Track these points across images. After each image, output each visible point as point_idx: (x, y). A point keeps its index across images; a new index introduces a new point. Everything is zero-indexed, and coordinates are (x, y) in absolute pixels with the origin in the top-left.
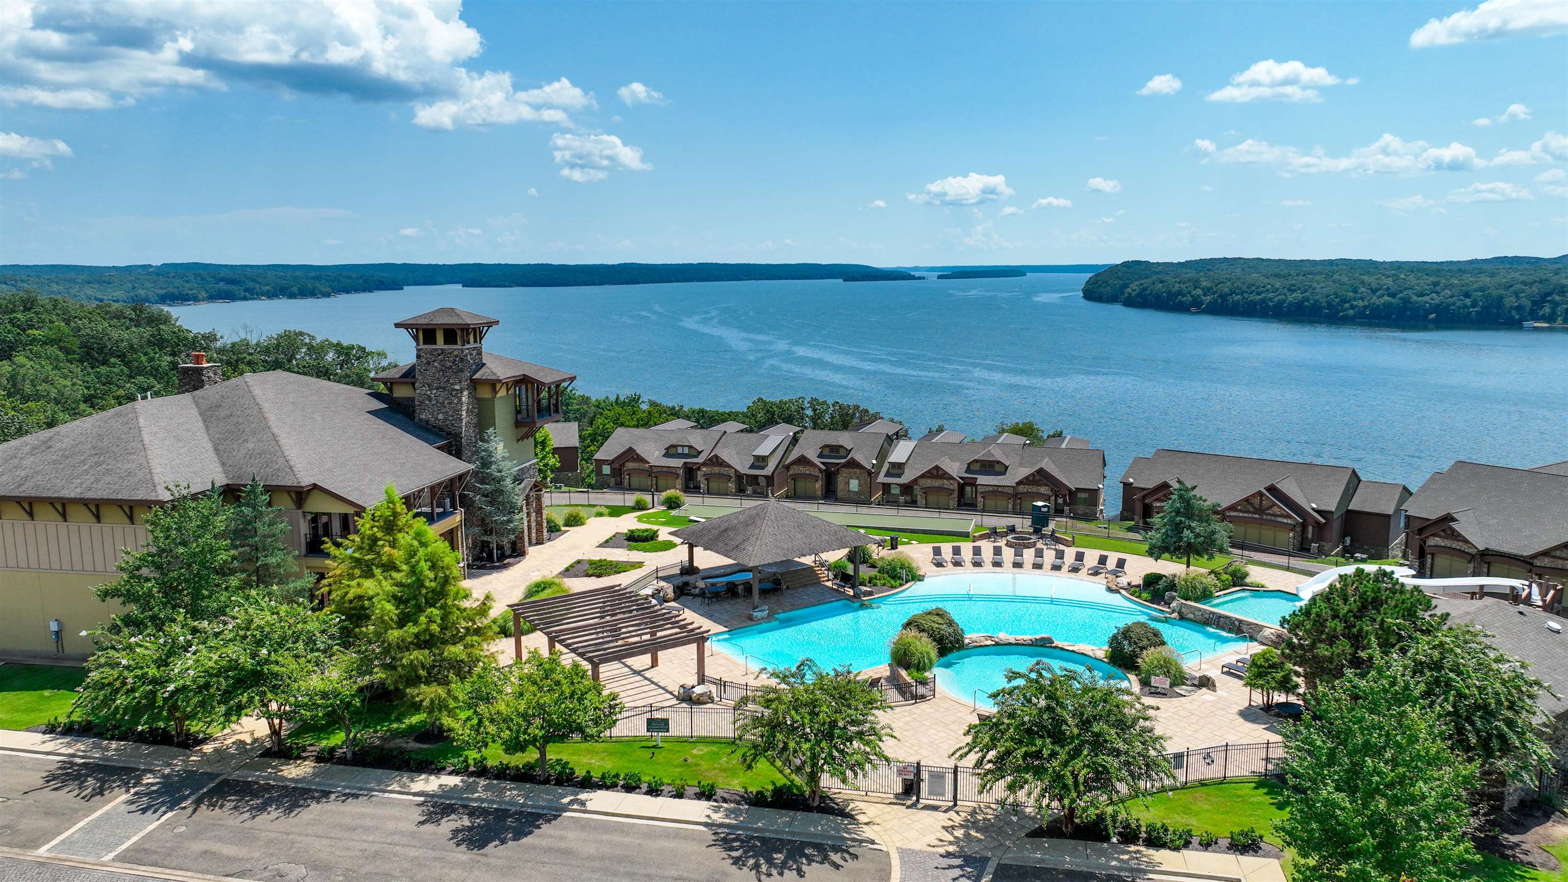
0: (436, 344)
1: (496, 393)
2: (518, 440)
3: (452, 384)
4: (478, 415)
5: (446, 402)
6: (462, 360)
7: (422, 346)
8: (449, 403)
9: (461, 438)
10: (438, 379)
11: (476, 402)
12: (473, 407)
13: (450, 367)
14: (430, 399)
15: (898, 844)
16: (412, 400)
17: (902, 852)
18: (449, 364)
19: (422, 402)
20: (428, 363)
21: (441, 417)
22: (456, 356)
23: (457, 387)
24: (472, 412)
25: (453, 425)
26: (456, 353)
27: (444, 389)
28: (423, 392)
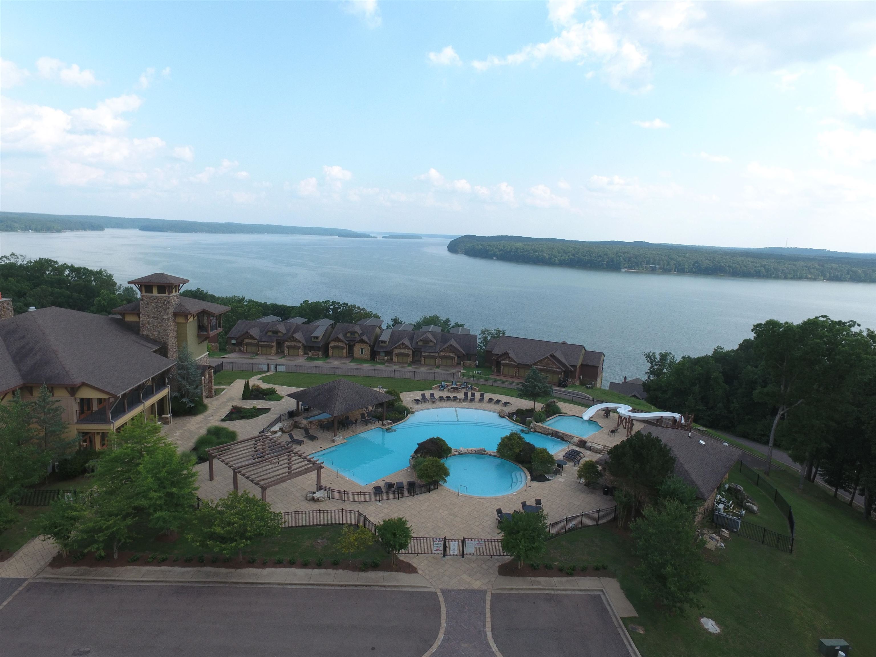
0: (153, 293)
1: (188, 320)
2: (199, 344)
3: (162, 316)
4: (177, 331)
5: (159, 325)
6: (168, 302)
7: (144, 294)
8: (161, 326)
9: (168, 345)
10: (154, 312)
11: (176, 324)
12: (174, 328)
13: (162, 306)
14: (149, 323)
15: (440, 587)
16: (138, 323)
17: (443, 591)
18: (160, 305)
19: (144, 325)
20: (148, 304)
21: (155, 333)
22: (165, 300)
23: (166, 317)
24: (174, 330)
25: (163, 338)
26: (165, 298)
27: (158, 318)
28: (145, 320)
